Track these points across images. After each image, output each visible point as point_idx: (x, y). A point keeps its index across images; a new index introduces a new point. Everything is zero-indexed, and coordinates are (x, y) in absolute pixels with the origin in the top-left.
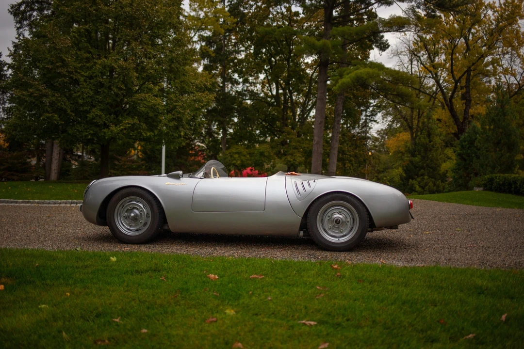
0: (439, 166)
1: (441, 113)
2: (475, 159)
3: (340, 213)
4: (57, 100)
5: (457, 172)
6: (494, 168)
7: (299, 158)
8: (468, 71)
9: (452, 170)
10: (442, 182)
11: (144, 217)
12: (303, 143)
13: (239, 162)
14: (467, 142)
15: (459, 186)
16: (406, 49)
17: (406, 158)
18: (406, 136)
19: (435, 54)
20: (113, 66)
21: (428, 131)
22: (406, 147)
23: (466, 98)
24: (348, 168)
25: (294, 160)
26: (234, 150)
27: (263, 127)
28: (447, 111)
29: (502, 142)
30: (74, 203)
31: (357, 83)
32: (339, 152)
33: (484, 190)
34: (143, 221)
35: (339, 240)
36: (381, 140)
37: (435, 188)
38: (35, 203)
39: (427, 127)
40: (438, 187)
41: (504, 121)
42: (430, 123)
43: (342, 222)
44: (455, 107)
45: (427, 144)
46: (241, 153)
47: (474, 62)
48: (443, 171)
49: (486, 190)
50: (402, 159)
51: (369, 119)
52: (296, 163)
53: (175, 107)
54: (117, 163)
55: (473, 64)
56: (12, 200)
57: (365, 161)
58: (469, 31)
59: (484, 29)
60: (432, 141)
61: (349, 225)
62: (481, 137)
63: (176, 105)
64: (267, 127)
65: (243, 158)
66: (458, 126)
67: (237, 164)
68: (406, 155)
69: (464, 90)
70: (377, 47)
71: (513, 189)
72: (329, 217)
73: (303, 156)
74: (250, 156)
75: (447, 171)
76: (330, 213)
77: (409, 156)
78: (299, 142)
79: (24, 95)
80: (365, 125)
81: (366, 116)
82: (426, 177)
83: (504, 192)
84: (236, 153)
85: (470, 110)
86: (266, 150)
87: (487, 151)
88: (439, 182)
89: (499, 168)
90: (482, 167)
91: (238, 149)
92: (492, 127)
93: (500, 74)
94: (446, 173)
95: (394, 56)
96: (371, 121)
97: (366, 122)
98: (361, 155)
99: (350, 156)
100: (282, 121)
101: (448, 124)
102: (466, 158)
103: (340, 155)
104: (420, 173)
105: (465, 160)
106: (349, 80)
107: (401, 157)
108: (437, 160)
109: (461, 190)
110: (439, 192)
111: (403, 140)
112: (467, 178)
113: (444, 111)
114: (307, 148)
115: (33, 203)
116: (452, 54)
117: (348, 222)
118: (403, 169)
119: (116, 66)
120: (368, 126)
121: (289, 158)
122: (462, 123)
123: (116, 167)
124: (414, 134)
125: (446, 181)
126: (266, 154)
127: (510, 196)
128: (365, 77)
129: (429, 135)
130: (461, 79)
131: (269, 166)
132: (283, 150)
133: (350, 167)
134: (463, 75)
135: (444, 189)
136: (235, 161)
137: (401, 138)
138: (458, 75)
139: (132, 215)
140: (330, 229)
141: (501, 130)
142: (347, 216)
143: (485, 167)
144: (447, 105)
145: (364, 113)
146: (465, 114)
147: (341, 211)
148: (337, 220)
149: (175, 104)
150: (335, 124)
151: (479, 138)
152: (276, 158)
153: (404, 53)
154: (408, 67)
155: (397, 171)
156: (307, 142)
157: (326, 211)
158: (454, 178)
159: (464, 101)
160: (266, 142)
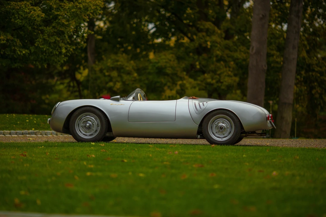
3: (223, 123)
11: (95, 126)
12: (236, 51)
25: (219, 81)
27: (162, 18)
34: (95, 129)
35: (222, 139)
43: (224, 129)
46: (122, 68)
52: (223, 87)
61: (229, 130)
63: (58, 15)
64: (168, 19)
67: (115, 89)
72: (216, 125)
73: (235, 75)
74: (139, 75)
76: (216, 122)
78: (227, 47)
84: (113, 69)
86: (168, 65)
91: (117, 61)
100: (198, 10)
117: (228, 128)
126: (169, 71)
132: (200, 64)
136: (111, 84)
139: (88, 125)
140: (216, 133)
142: (228, 125)
147: (223, 121)
148: (221, 127)
149: (56, 13)
150: (293, 16)
152: (186, 77)
157: (214, 121)
160: (168, 48)
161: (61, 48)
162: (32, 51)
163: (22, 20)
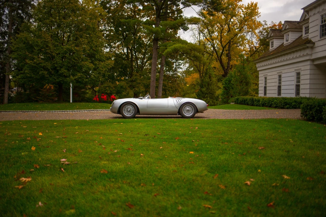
0: (215, 92)
1: (216, 64)
2: (231, 89)
4: (46, 65)
5: (223, 96)
6: (240, 93)
7: (142, 89)
8: (229, 42)
9: (221, 95)
10: (216, 100)
11: (132, 110)
12: (144, 81)
13: (109, 92)
14: (228, 81)
15: (224, 102)
16: (196, 27)
17: (197, 88)
18: (196, 76)
19: (212, 32)
20: (72, 50)
21: (210, 75)
22: (197, 81)
23: (229, 56)
24: (168, 94)
25: (139, 90)
26: (106, 85)
27: (120, 72)
28: (219, 62)
29: (243, 81)
30: (63, 111)
31: (175, 51)
32: (163, 86)
33: (235, 104)
35: (189, 115)
36: (182, 77)
37: (213, 104)
38: (46, 112)
39: (209, 73)
40: (214, 103)
41: (244, 71)
42: (210, 71)
44: (223, 61)
45: (209, 82)
46: (110, 86)
47: (232, 38)
48: (217, 95)
49: (236, 104)
50: (194, 89)
51: (178, 67)
53: (98, 68)
54: (40, 92)
55: (232, 39)
56: (35, 111)
57: (176, 90)
58: (230, 21)
59: (238, 18)
60: (211, 80)
62: (234, 79)
65: (111, 89)
66: (224, 71)
68: (196, 86)
69: (227, 52)
70: (182, 28)
71: (246, 103)
72: (186, 109)
73: (144, 88)
74: (115, 88)
75: (219, 95)
77: (199, 86)
79: (31, 63)
80: (176, 70)
81: (176, 65)
82: (209, 98)
83: (243, 104)
84: (107, 87)
85: (231, 63)
87: (237, 86)
88: (215, 101)
89: (242, 93)
90: (235, 93)
92: (239, 74)
93: (246, 44)
94: (219, 96)
95: (190, 31)
96: (179, 68)
97: (176, 69)
98: (174, 87)
99: (169, 87)
101: (219, 70)
102: (228, 89)
103: (164, 87)
104: (205, 96)
105: (227, 89)
106: (171, 50)
107: (194, 87)
108: (214, 90)
109: (225, 104)
110: (214, 105)
111: (195, 78)
112: (228, 99)
113: (217, 63)
114: (146, 83)
115: (45, 112)
116: (221, 33)
118: (196, 94)
119: (74, 50)
120: (177, 71)
121: (136, 89)
122: (227, 69)
123: (40, 95)
124: (201, 74)
125: (219, 100)
126: (124, 87)
127: (245, 106)
128: (179, 49)
129: (210, 77)
130: (226, 46)
131: (126, 93)
133: (169, 93)
134: (227, 44)
135: (217, 104)
137: (194, 77)
138: (224, 44)
139: (129, 110)
140: (186, 112)
141: (242, 76)
142: (191, 109)
143: (236, 93)
144: (218, 59)
145: (175, 64)
146: (228, 65)
147: (189, 107)
150: (161, 70)
151: (233, 79)
153: (196, 29)
154: (197, 37)
155: (192, 95)
156: (146, 80)
157: (185, 107)
158: (222, 98)
159: (228, 58)
160: (122, 80)
161: (99, 79)
162: (90, 80)
163: (86, 68)
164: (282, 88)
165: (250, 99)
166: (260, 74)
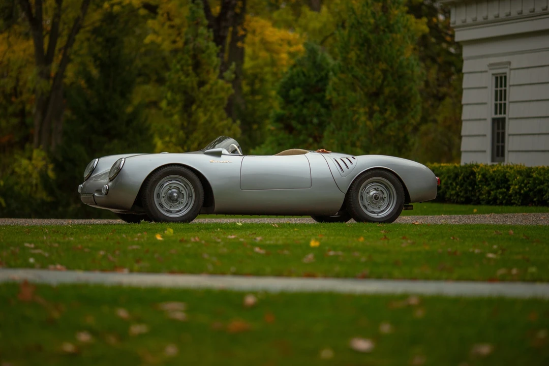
61: (386, 201)
140: (369, 205)
142: (385, 192)
147: (378, 187)
148: (376, 196)
157: (365, 187)
164: (511, 127)
165: (457, 176)
166: (469, 58)
